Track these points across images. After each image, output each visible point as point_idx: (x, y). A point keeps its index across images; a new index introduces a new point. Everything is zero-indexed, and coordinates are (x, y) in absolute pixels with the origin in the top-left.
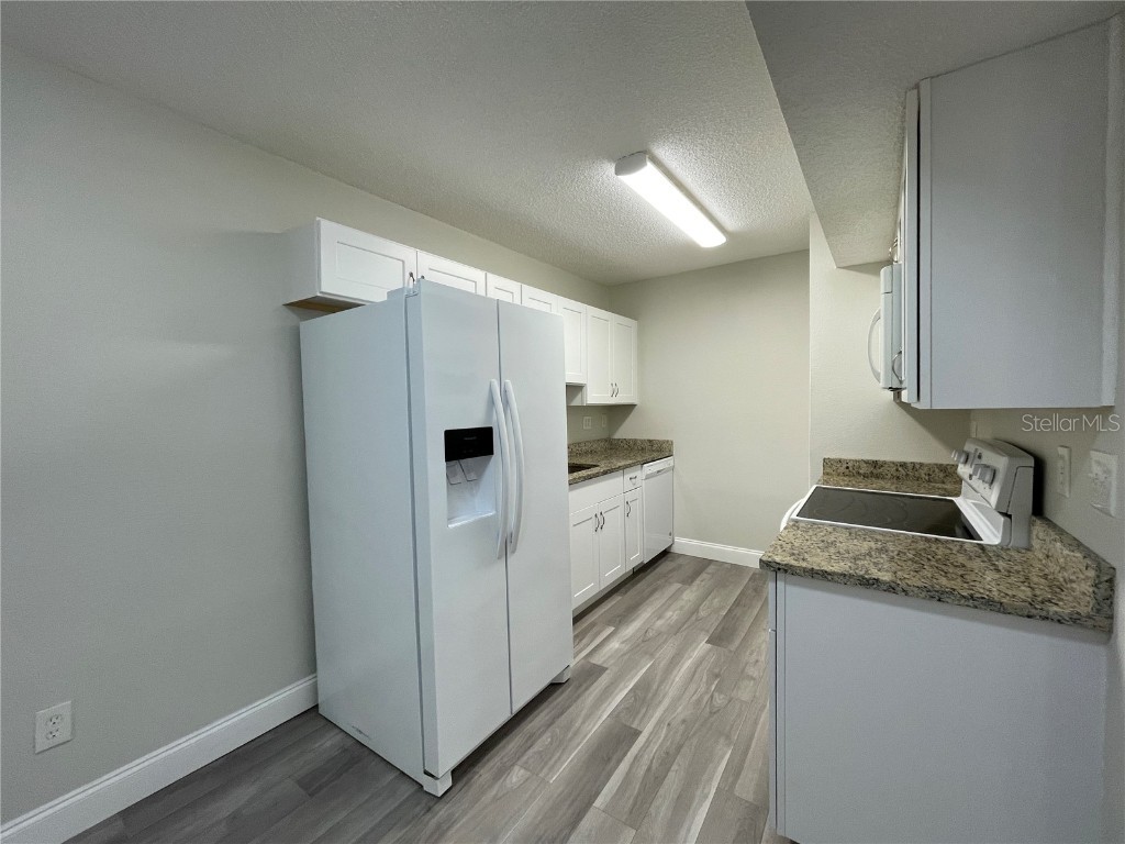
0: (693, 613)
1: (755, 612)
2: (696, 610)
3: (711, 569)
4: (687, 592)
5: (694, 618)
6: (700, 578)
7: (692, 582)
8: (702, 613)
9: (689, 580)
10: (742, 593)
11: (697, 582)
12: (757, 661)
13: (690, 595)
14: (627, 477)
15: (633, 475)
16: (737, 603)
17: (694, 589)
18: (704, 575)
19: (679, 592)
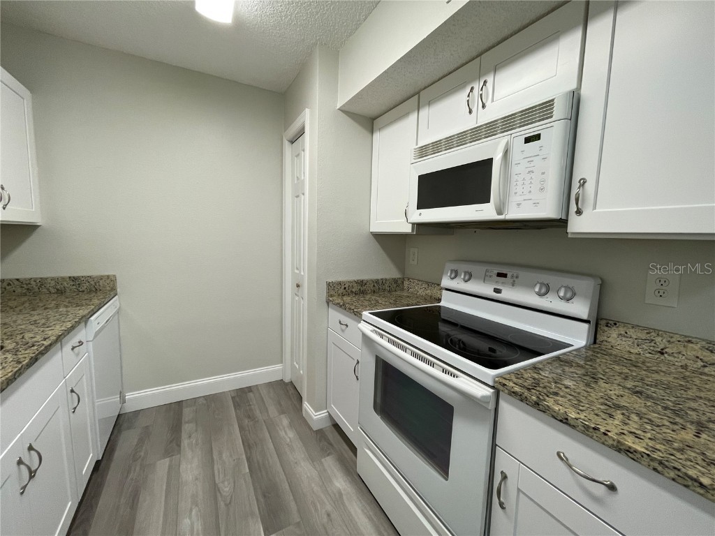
0: (216, 499)
1: (271, 446)
2: (214, 490)
3: (187, 413)
4: (183, 466)
5: (222, 504)
6: (184, 435)
7: (179, 446)
8: (226, 489)
9: (173, 446)
10: (241, 428)
11: (185, 442)
12: (329, 515)
13: (191, 467)
14: (67, 348)
15: (74, 341)
16: (248, 446)
17: (189, 454)
18: (187, 428)
19: (174, 472)
